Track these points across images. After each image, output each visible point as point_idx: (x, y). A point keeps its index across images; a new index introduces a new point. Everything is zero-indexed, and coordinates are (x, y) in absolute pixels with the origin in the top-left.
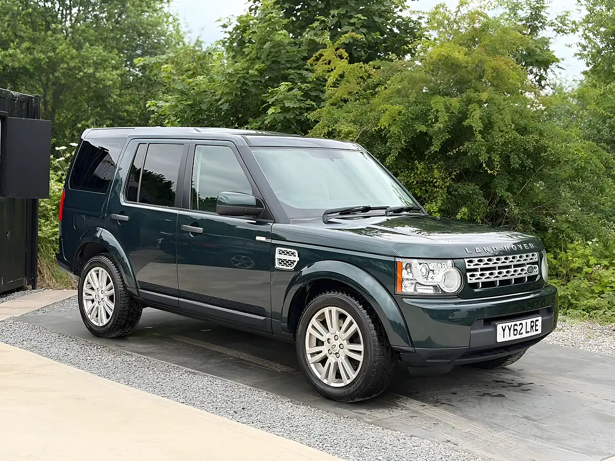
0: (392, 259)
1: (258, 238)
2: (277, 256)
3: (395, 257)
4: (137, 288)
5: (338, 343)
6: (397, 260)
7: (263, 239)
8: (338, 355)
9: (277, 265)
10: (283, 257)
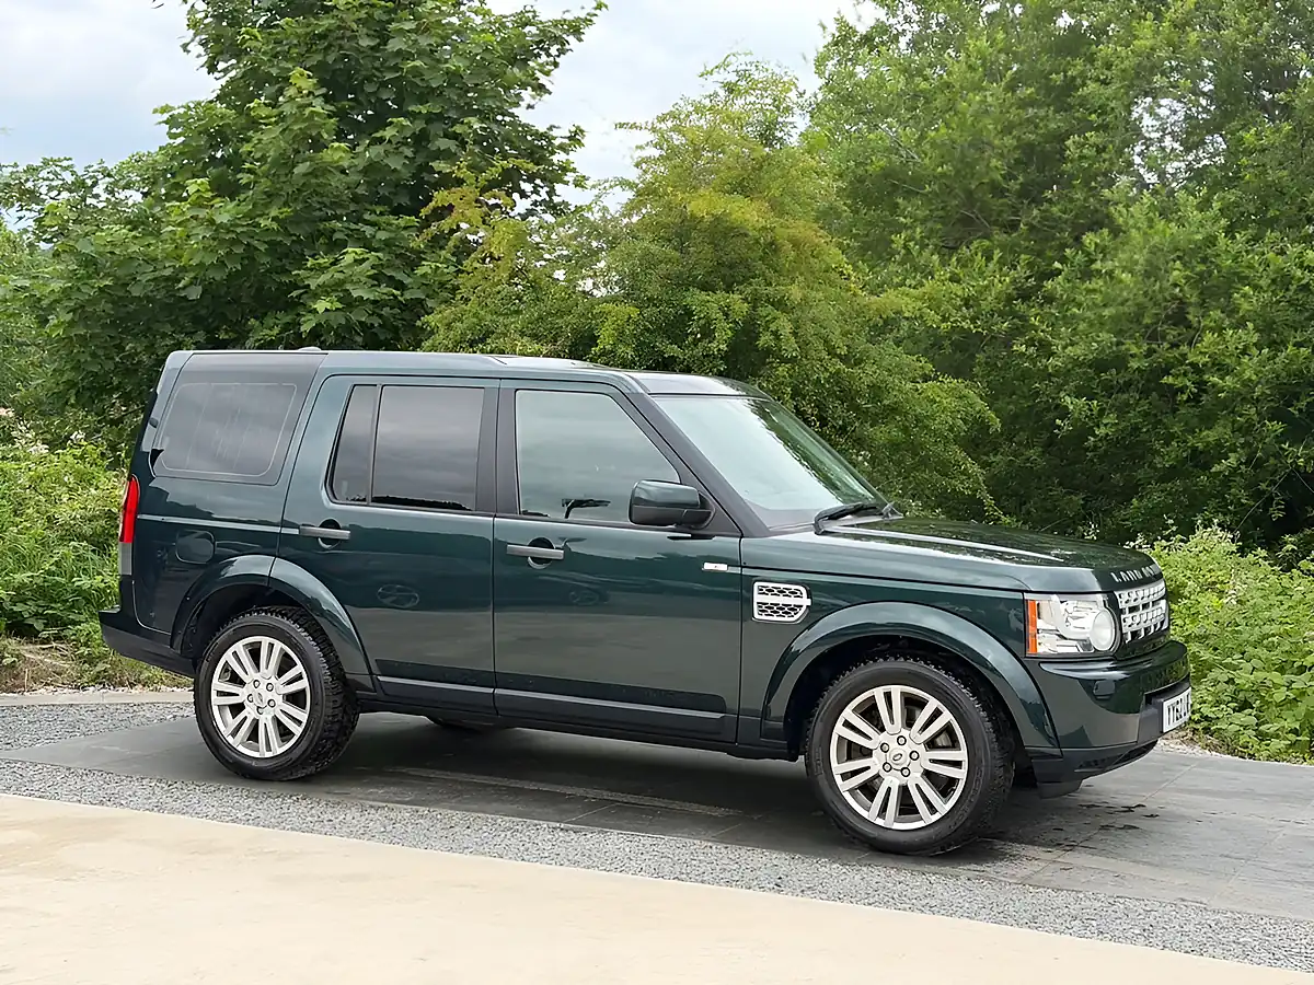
0: (1018, 596)
1: (708, 566)
2: (757, 598)
3: (1022, 592)
4: (371, 673)
5: (906, 749)
6: (1027, 596)
7: (723, 567)
8: (906, 772)
9: (756, 616)
10: (770, 599)
